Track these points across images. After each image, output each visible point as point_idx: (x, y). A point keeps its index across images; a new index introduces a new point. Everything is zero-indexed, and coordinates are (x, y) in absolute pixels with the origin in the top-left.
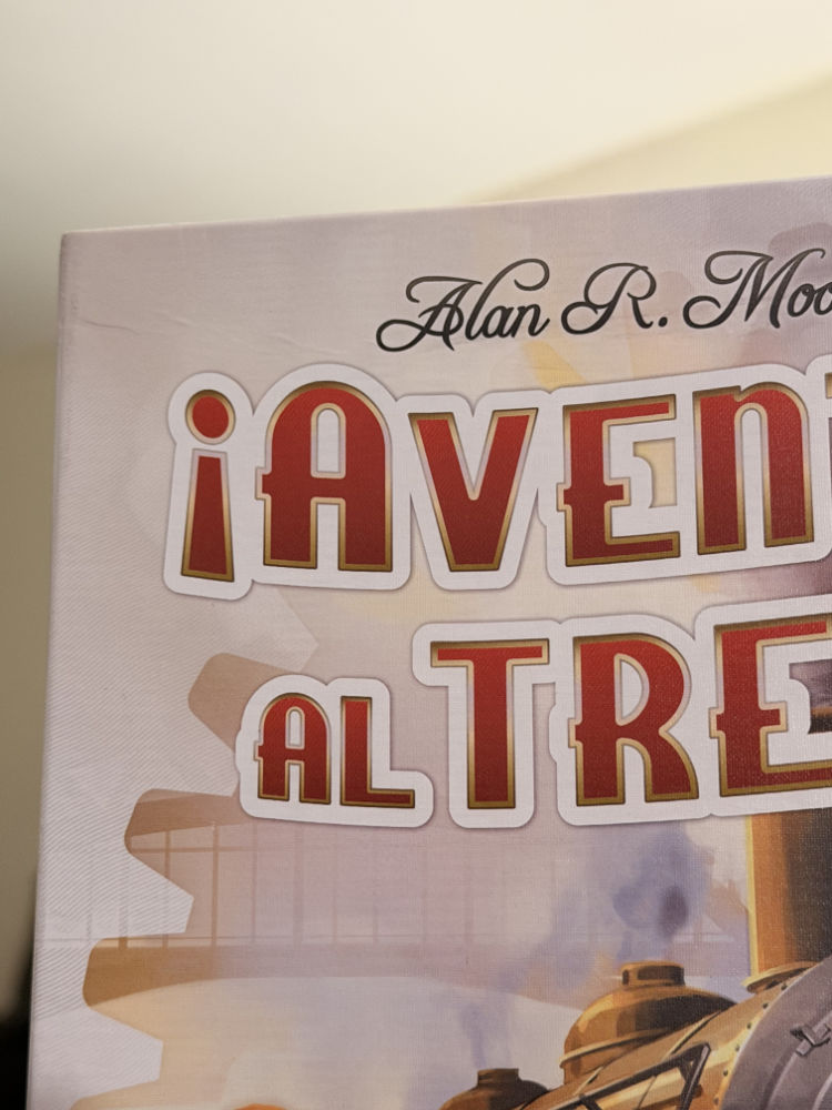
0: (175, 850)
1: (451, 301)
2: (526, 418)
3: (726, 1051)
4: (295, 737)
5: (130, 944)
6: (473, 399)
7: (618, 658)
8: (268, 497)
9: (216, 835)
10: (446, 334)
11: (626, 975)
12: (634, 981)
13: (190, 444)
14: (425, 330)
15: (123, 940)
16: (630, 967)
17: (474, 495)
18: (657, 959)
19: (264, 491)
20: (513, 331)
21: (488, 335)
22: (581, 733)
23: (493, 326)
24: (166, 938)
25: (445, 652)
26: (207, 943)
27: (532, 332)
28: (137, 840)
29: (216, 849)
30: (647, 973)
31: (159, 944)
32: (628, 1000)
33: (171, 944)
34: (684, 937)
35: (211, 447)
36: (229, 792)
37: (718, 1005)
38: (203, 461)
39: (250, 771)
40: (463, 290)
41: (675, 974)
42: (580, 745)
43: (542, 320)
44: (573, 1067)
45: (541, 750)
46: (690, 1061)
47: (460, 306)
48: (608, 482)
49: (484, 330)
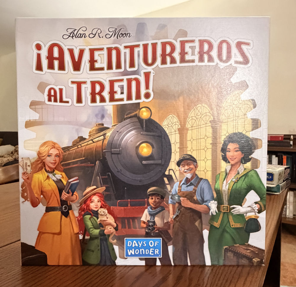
0: (37, 108)
1: (73, 32)
2: (84, 50)
3: (109, 134)
4: (52, 93)
5: (31, 121)
6: (76, 47)
7: (96, 84)
8: (47, 60)
9: (42, 106)
10: (72, 37)
11: (97, 125)
12: (98, 125)
13: (36, 51)
14: (69, 36)
15: (30, 120)
16: (97, 124)
17: (77, 60)
18: (100, 123)
19: (47, 59)
20: (82, 37)
21: (78, 38)
22: (91, 94)
23: (79, 36)
24: (35, 120)
25: (73, 82)
26: (41, 121)
27: (84, 37)
28: (31, 107)
29: (42, 108)
30: (99, 124)
31: (35, 121)
32: (97, 128)
33: (37, 121)
34: (104, 120)
35: (39, 52)
36: (44, 101)
37: (108, 128)
38: (38, 54)
39: (46, 98)
40: (75, 30)
41: (103, 125)
42: (91, 95)
43: (86, 36)
44: (90, 136)
45: (86, 96)
46: (104, 135)
47: (74, 33)
48: (95, 60)
49: (78, 37)
